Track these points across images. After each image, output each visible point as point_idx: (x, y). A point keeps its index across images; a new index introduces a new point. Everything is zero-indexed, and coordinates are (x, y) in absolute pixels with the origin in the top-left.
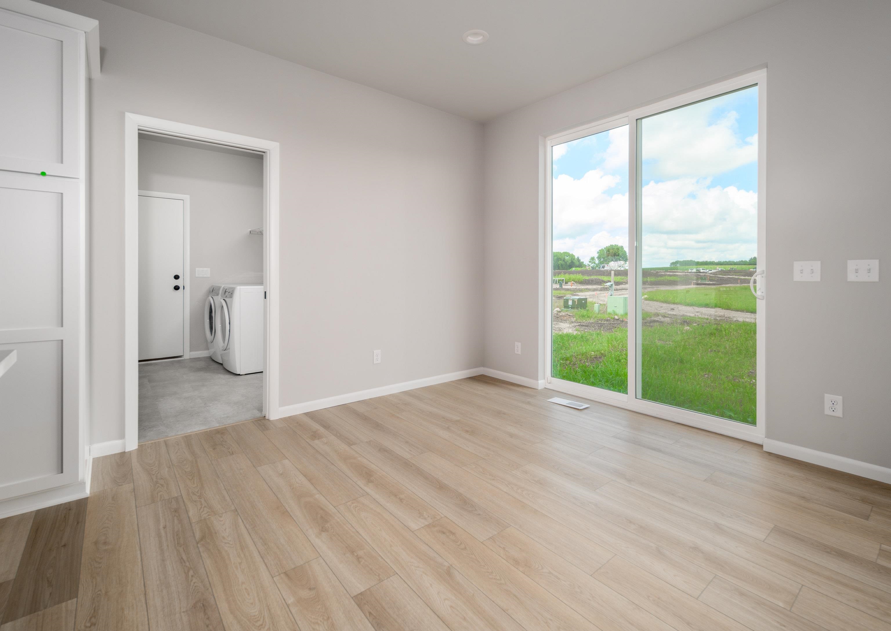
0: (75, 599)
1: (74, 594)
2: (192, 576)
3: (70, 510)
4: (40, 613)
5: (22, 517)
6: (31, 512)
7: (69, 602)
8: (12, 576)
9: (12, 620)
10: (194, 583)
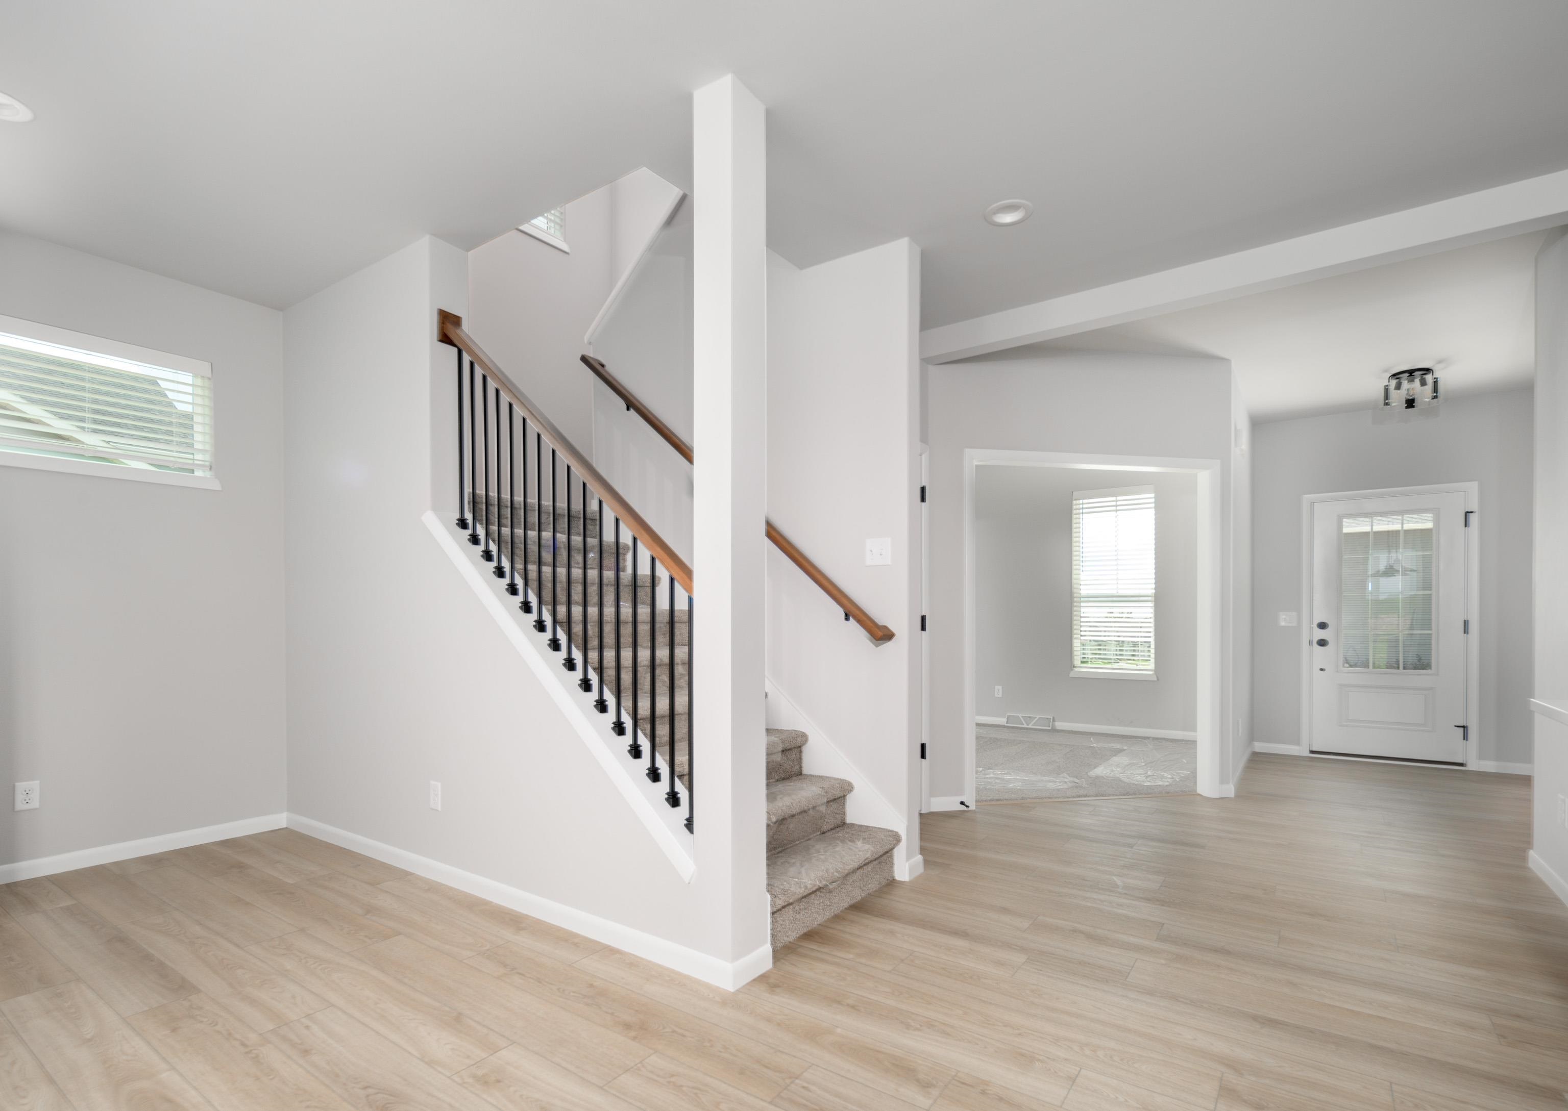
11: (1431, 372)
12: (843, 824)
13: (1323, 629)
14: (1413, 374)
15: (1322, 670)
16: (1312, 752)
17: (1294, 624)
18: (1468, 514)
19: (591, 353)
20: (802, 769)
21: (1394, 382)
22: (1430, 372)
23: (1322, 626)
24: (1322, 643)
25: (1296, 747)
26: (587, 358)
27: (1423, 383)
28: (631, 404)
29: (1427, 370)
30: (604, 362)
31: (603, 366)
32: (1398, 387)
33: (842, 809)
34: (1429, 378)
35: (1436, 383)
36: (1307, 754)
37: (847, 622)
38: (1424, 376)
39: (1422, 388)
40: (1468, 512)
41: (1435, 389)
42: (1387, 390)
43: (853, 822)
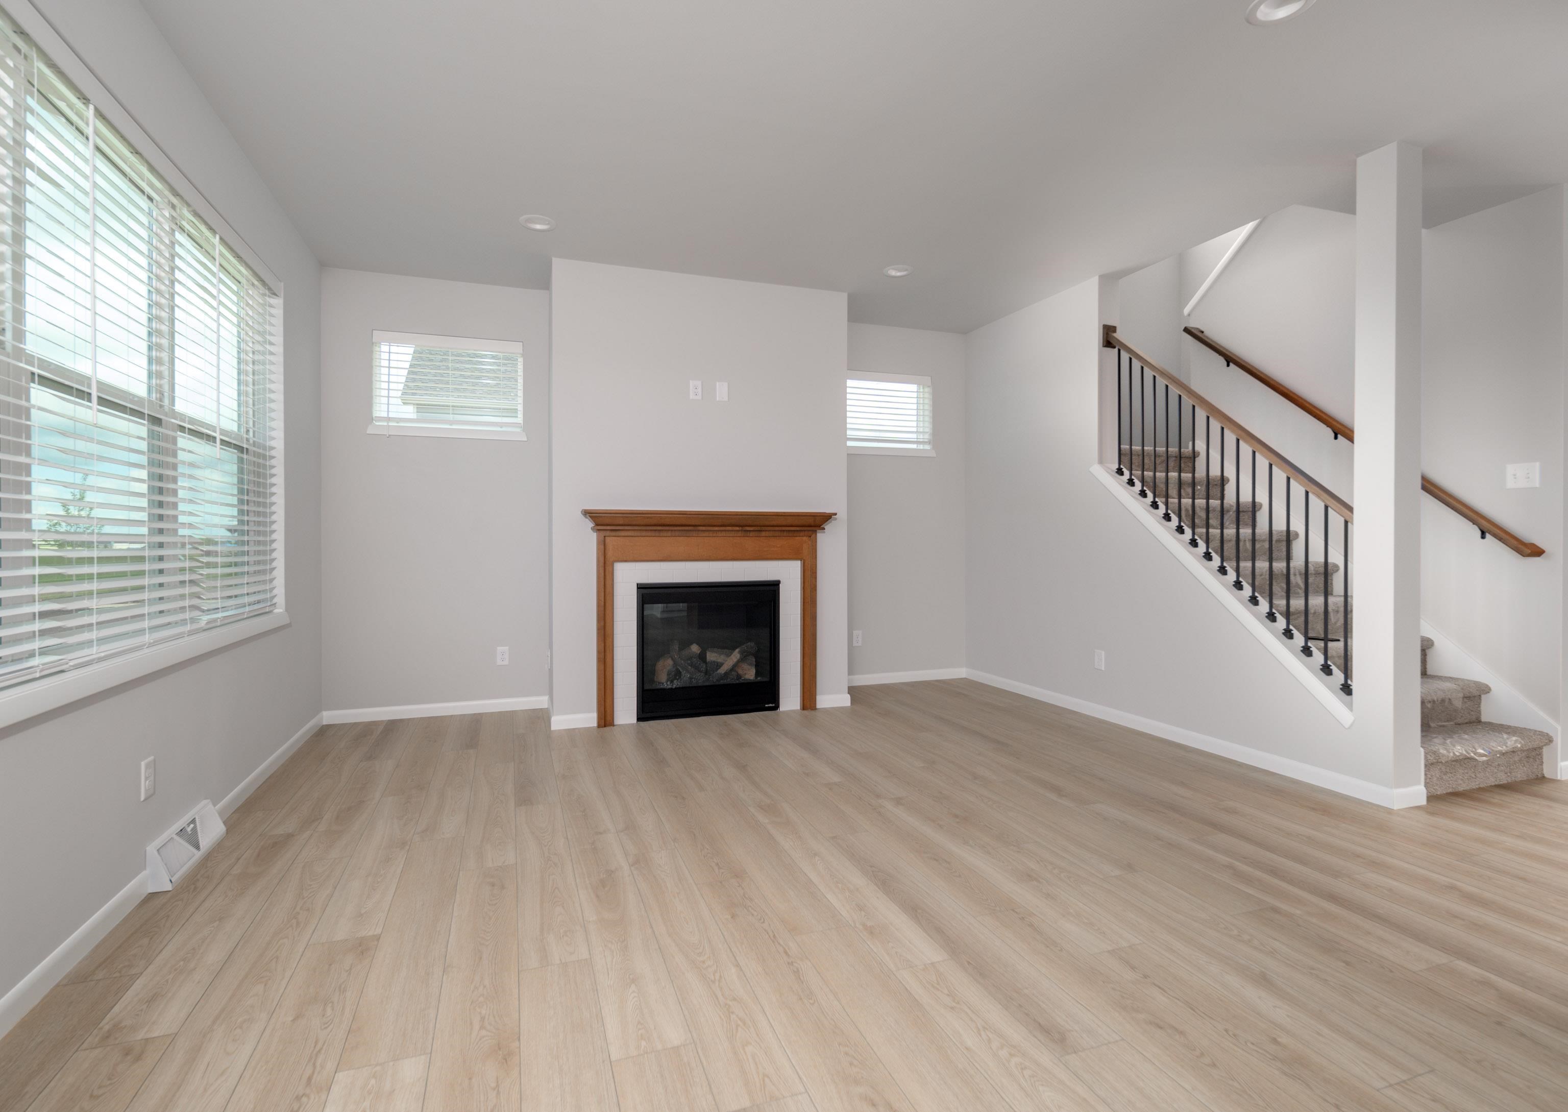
12: (1479, 721)
19: (1193, 324)
20: (1427, 670)
26: (1189, 328)
28: (1230, 359)
30: (1202, 329)
31: (1203, 332)
33: (1477, 708)
37: (1483, 540)
43: (1490, 721)
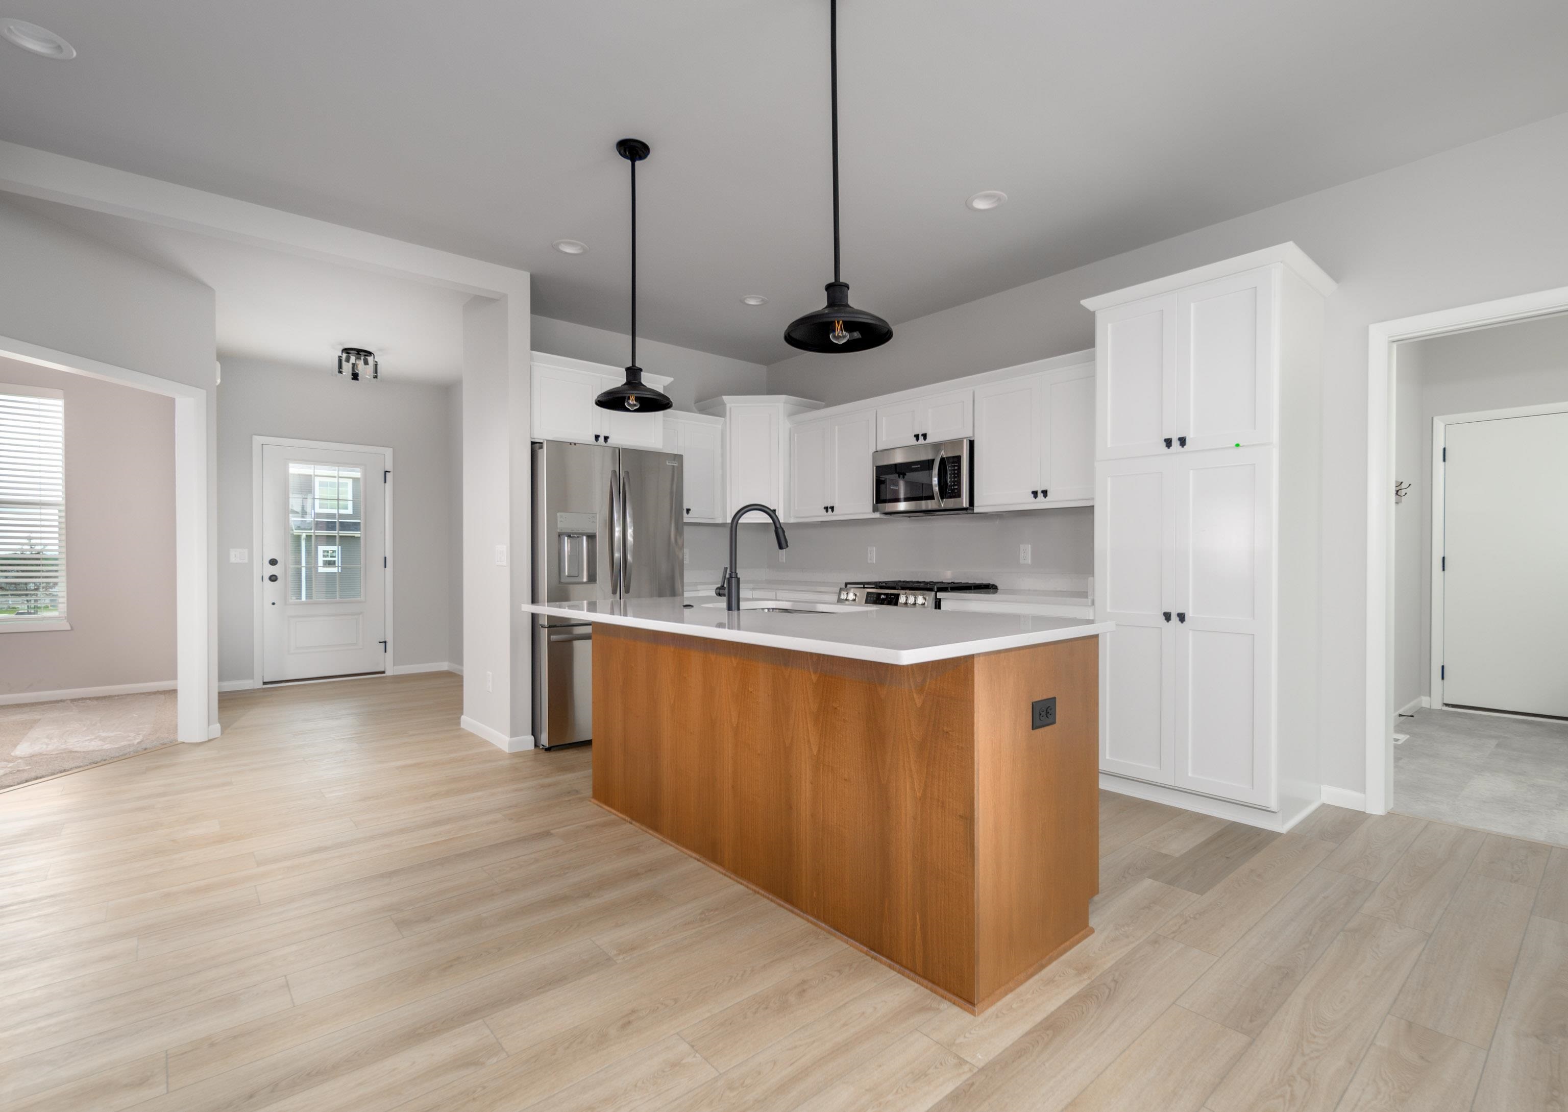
0: (1200, 896)
1: (1202, 892)
2: (1304, 949)
3: (1259, 835)
4: (1172, 887)
5: (1219, 821)
6: (1229, 821)
7: (1195, 894)
8: (1177, 855)
9: (1153, 879)
10: (1299, 954)
11: (373, 355)
13: (275, 565)
14: (360, 353)
15: (273, 604)
16: (265, 683)
17: (246, 561)
18: (387, 473)
21: (344, 355)
22: (371, 355)
23: (273, 562)
24: (273, 578)
25: (251, 681)
27: (366, 363)
29: (369, 353)
32: (348, 360)
34: (370, 359)
35: (376, 366)
36: (261, 686)
38: (367, 357)
39: (365, 366)
40: (387, 472)
41: (376, 371)
42: (340, 357)
